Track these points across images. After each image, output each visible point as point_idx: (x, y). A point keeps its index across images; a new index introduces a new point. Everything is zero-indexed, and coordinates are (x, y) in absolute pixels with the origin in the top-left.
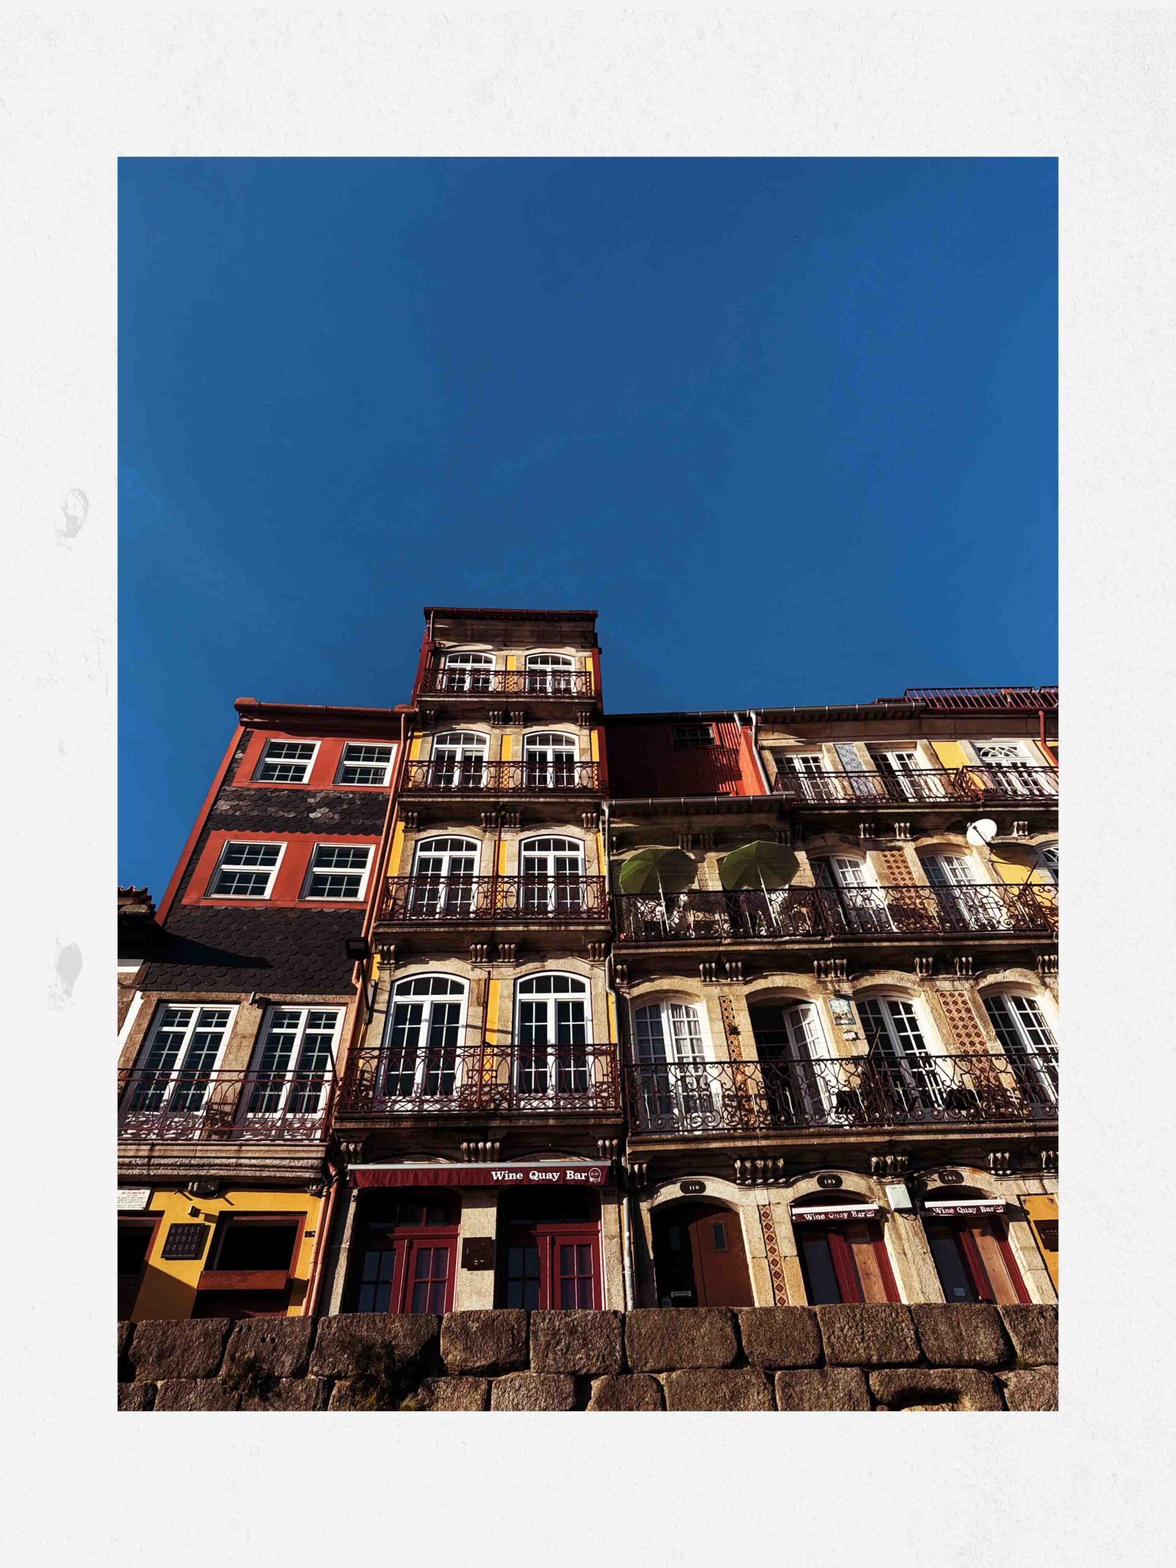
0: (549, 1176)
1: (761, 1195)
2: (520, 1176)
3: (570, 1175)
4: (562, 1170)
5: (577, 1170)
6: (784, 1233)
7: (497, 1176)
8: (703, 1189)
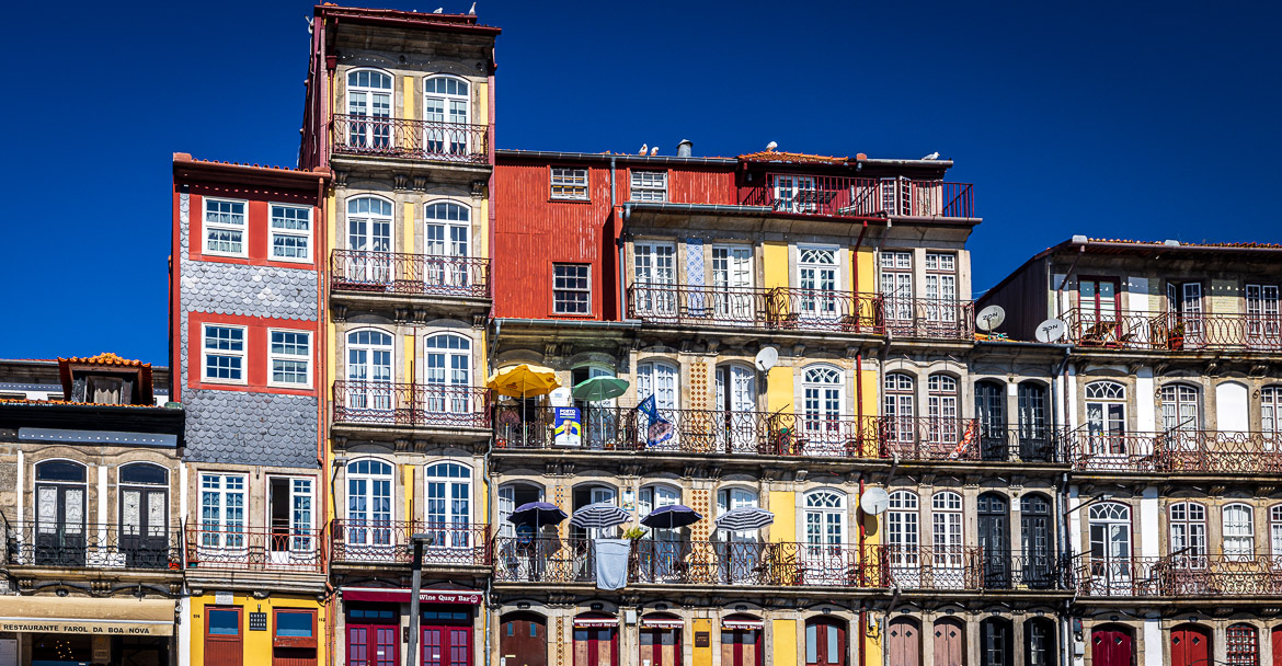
0: (450, 598)
1: (559, 612)
2: (434, 598)
3: (461, 599)
4: (457, 596)
5: (464, 596)
6: (568, 631)
7: (422, 598)
8: (529, 605)
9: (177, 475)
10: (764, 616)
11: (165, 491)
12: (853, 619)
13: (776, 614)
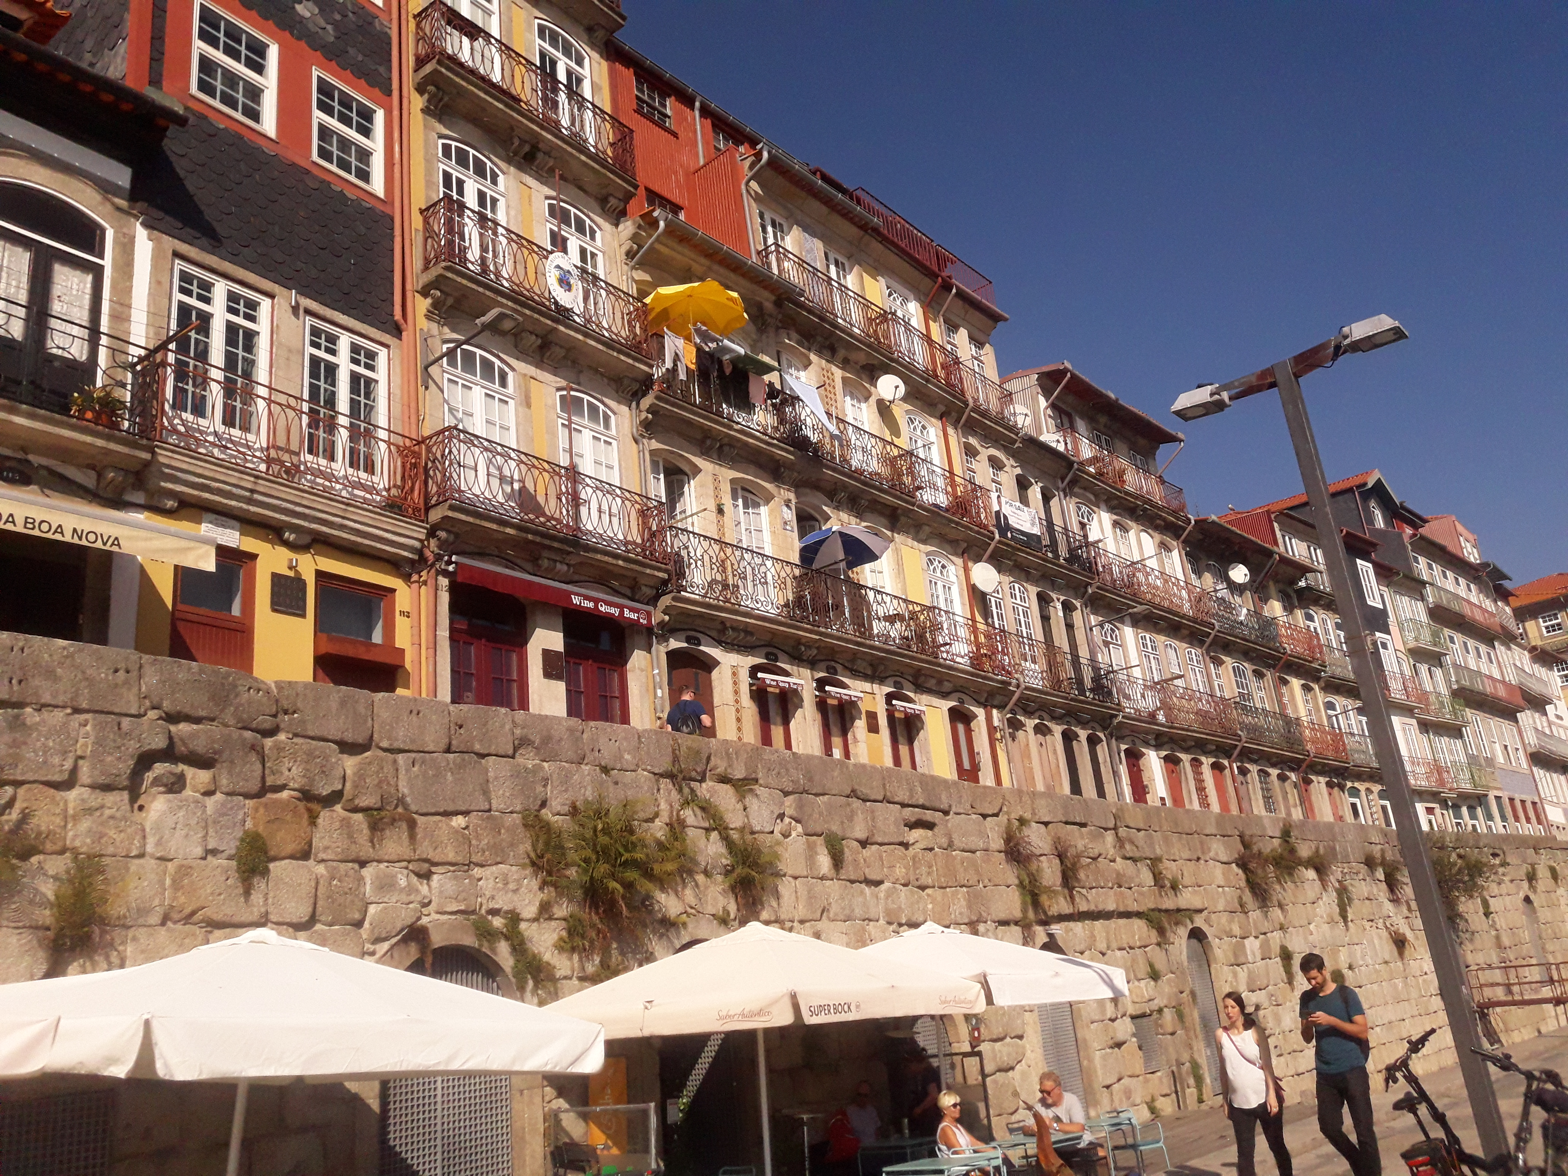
0: (612, 611)
1: (733, 658)
2: (591, 605)
3: (626, 614)
4: (622, 608)
5: (631, 610)
6: (744, 689)
7: (576, 600)
8: (699, 644)
9: (127, 247)
10: (916, 699)
11: (97, 272)
12: (980, 712)
13: (925, 698)
